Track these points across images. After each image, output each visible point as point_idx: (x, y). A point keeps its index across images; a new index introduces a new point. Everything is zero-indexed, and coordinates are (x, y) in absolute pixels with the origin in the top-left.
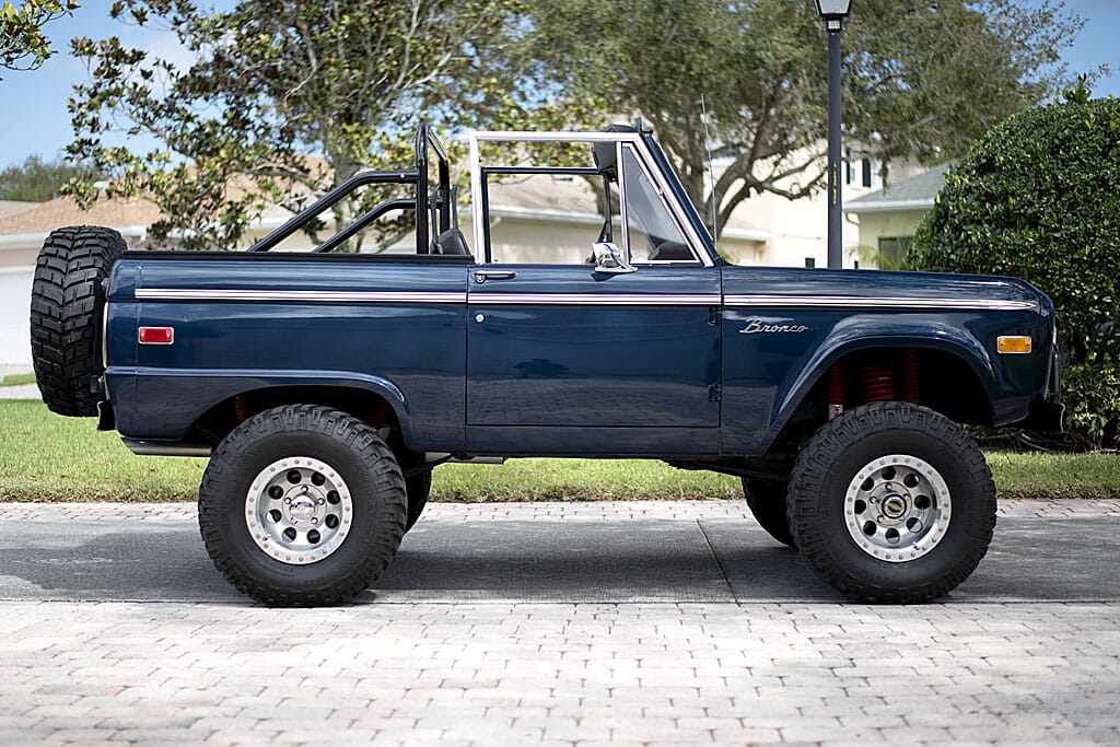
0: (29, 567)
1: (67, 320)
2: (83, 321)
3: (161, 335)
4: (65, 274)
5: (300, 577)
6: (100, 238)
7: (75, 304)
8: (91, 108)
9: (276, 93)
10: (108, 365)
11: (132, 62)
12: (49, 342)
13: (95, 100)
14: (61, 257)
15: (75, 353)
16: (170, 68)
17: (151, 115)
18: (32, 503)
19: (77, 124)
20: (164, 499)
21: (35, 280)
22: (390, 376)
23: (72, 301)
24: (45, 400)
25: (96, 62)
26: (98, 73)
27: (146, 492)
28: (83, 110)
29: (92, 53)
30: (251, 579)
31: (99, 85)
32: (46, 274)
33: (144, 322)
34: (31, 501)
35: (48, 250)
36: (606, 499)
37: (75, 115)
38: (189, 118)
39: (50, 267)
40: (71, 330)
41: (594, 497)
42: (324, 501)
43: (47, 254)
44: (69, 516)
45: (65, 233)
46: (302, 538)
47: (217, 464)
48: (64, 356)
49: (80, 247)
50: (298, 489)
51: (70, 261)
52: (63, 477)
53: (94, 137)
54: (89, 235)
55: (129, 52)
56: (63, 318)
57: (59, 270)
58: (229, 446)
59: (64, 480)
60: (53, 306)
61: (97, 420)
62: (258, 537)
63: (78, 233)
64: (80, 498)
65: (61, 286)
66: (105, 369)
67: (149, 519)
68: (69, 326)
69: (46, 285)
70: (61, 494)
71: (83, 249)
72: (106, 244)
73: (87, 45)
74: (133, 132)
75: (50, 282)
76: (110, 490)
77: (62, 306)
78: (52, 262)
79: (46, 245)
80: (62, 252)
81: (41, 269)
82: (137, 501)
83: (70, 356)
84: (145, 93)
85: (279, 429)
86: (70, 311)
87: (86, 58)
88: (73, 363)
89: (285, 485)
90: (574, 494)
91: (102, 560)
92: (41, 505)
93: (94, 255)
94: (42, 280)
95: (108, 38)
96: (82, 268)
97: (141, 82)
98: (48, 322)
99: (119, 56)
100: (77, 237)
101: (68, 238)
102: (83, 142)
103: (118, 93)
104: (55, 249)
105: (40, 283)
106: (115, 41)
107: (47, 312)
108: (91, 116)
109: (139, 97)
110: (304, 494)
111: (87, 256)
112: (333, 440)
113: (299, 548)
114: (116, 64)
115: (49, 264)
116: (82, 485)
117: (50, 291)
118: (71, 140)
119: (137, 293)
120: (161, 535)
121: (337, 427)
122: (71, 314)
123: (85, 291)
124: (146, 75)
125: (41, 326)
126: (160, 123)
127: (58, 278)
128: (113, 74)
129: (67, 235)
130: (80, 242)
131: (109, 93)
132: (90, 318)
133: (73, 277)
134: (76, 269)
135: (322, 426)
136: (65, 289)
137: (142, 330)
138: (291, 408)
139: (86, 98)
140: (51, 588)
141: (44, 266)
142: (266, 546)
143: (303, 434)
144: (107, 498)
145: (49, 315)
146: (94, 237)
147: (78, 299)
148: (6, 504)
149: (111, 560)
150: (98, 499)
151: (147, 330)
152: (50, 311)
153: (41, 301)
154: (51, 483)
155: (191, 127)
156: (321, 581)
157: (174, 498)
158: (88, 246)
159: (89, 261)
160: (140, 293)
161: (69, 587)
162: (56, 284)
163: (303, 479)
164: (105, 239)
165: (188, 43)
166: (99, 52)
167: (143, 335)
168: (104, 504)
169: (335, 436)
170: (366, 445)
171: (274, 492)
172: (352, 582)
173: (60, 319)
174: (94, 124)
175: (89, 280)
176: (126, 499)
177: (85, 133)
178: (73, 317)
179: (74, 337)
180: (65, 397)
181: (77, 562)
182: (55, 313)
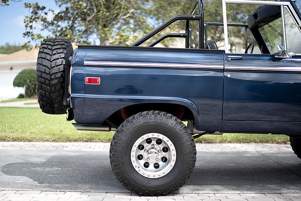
0: (29, 172)
1: (52, 74)
2: (59, 75)
3: (95, 81)
4: (51, 55)
5: (154, 184)
6: (64, 42)
7: (56, 68)
8: (31, 22)
9: (84, 20)
10: (71, 93)
11: (42, 10)
12: (45, 83)
13: (32, 20)
14: (49, 49)
15: (55, 88)
16: (53, 11)
17: (47, 25)
18: (21, 142)
19: (26, 26)
20: (67, 141)
21: (38, 58)
22: (191, 100)
23: (54, 66)
24: (41, 108)
25: (31, 10)
26: (32, 13)
27: (61, 139)
28: (28, 22)
29: (30, 7)
30: (133, 185)
31: (32, 16)
32: (43, 55)
33: (88, 75)
34: (21, 141)
35: (44, 46)
36: (217, 143)
37: (26, 24)
38: (58, 26)
39: (45, 53)
40: (54, 79)
41: (213, 142)
42: (161, 151)
43: (43, 48)
44: (36, 147)
45: (50, 39)
46: (151, 167)
47: (119, 136)
48: (51, 90)
49: (57, 45)
50: (150, 146)
51: (53, 50)
52: (31, 133)
53: (31, 31)
54: (60, 40)
55: (41, 7)
56: (51, 74)
57: (49, 54)
58: (124, 128)
59: (32, 134)
60: (47, 69)
61: (66, 116)
62: (136, 166)
63: (55, 40)
64: (38, 140)
65: (50, 61)
66: (70, 95)
67: (65, 149)
68: (53, 77)
69: (43, 60)
70: (31, 139)
71: (58, 46)
72: (67, 44)
73: (29, 5)
74: (42, 30)
75: (45, 59)
76: (48, 138)
77: (50, 69)
78: (46, 51)
79: (42, 44)
80: (50, 47)
81: (40, 53)
82: (58, 142)
83: (53, 89)
84: (45, 19)
85: (146, 121)
86: (54, 71)
87: (28, 8)
88: (54, 92)
89: (145, 145)
90: (206, 141)
91: (57, 168)
92: (25, 143)
93: (62, 48)
94: (42, 58)
95: (35, 3)
96: (58, 53)
97: (44, 16)
98: (44, 75)
99: (38, 8)
100: (55, 41)
101: (52, 42)
102: (28, 32)
103: (38, 18)
104: (47, 45)
105: (40, 59)
106: (37, 4)
107: (44, 71)
108: (30, 24)
109: (44, 20)
110: (153, 148)
111: (60, 48)
112: (169, 126)
113: (151, 171)
114: (38, 10)
115: (45, 51)
116: (39, 136)
117: (45, 62)
118: (25, 31)
119: (85, 63)
120: (73, 157)
121: (171, 121)
122: (54, 72)
123: (60, 62)
124: (46, 14)
125: (41, 77)
126: (50, 27)
127: (48, 57)
128: (36, 13)
129: (51, 40)
130: (57, 43)
131: (35, 18)
132: (61, 74)
133: (55, 57)
134: (55, 54)
135: (164, 120)
136: (51, 62)
137: (87, 79)
138: (151, 112)
139: (29, 19)
140: (42, 183)
141: (42, 52)
142: (139, 170)
143: (156, 123)
144: (48, 141)
145: (45, 72)
146: (62, 41)
147: (57, 66)
148: (13, 142)
149: (60, 169)
150: (44, 141)
151: (89, 78)
152: (45, 71)
153: (41, 66)
154: (27, 135)
155: (59, 29)
156: (163, 186)
157: (70, 141)
158: (60, 45)
159: (61, 51)
160: (86, 63)
161: (49, 183)
162: (48, 60)
163: (152, 142)
164: (66, 42)
165: (58, 5)
166: (32, 7)
167: (87, 81)
168: (46, 143)
169: (170, 124)
170: (182, 128)
171: (141, 147)
172: (175, 186)
173: (49, 74)
174: (31, 27)
175: (61, 58)
176: (53, 141)
177: (29, 30)
178: (54, 73)
179: (55, 81)
180: (50, 107)
181: (47, 169)
182: (47, 71)
